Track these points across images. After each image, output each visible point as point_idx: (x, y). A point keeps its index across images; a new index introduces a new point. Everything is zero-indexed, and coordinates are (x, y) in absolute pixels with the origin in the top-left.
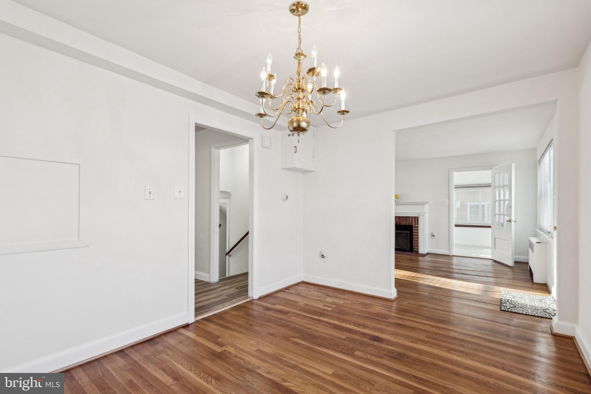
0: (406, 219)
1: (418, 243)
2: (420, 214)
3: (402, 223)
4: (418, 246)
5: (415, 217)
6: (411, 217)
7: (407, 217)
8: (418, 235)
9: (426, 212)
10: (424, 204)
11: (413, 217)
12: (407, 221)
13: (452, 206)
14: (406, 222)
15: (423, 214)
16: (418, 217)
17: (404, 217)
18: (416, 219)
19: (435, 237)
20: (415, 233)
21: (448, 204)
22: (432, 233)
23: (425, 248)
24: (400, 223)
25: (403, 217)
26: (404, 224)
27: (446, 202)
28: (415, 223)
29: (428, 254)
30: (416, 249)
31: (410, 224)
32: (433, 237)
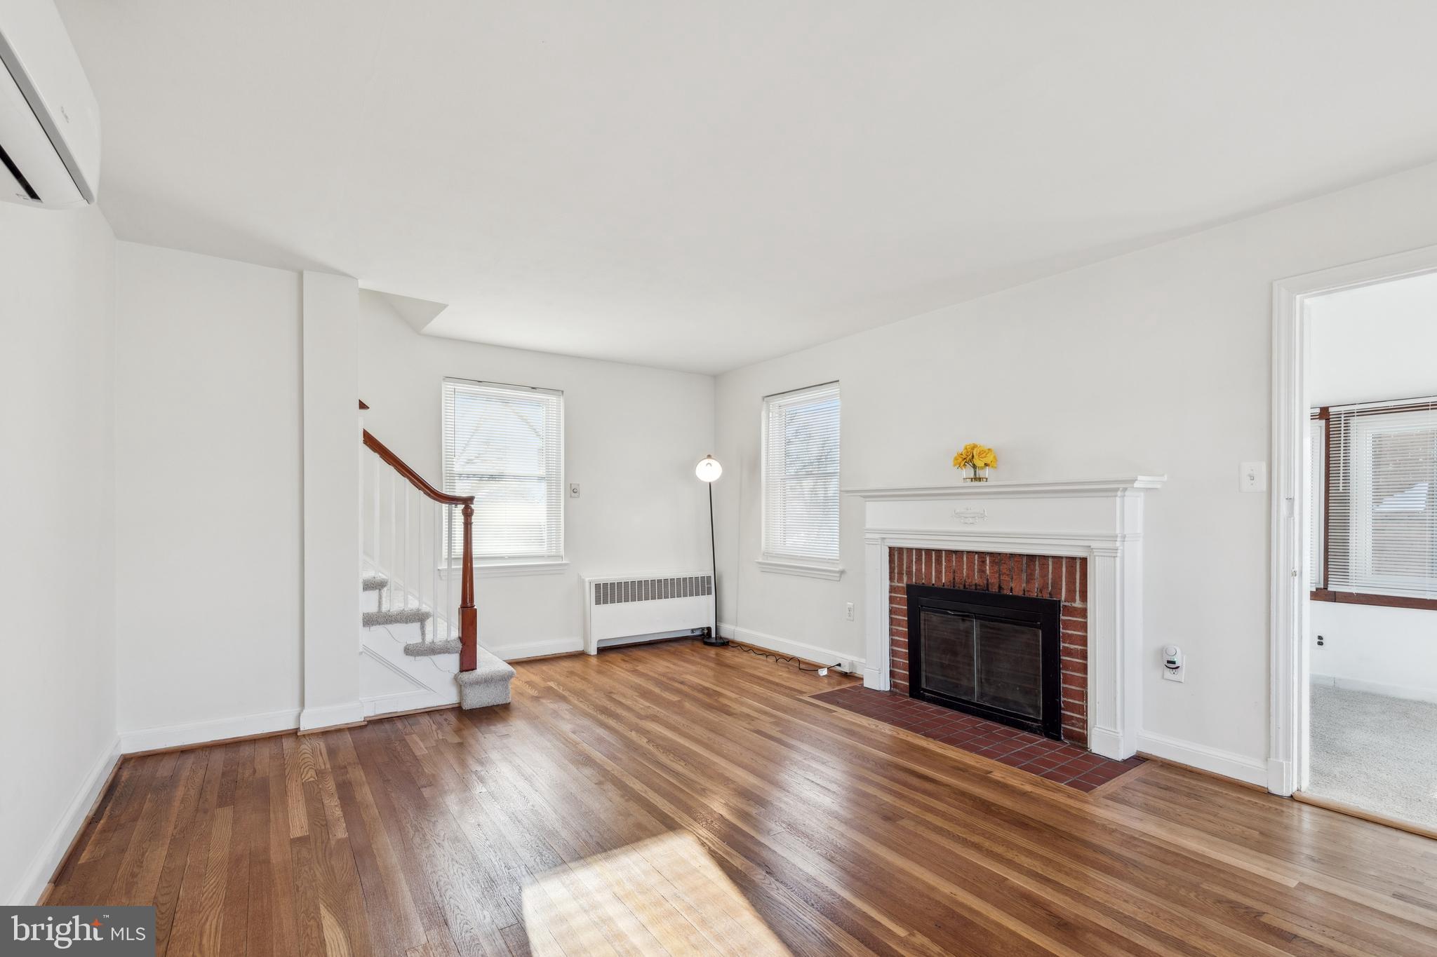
0: (1028, 566)
1: (1083, 696)
2: (1094, 545)
3: (1013, 585)
4: (1083, 710)
5: (1072, 560)
6: (1053, 557)
7: (1031, 558)
8: (1084, 655)
9: (1124, 537)
10: (1116, 490)
11: (1061, 558)
12: (1030, 578)
13: (1290, 500)
14: (1028, 582)
15: (1109, 545)
16: (1084, 561)
17: (1021, 555)
18: (1078, 567)
19: (1181, 675)
20: (1071, 639)
21: (1264, 487)
22: (1163, 651)
23: (1119, 729)
24: (1000, 588)
25: (1012, 555)
26: (1018, 592)
27: (1252, 478)
28: (1071, 591)
29: (1139, 759)
30: (1073, 725)
31: (1047, 597)
32: (1168, 673)
